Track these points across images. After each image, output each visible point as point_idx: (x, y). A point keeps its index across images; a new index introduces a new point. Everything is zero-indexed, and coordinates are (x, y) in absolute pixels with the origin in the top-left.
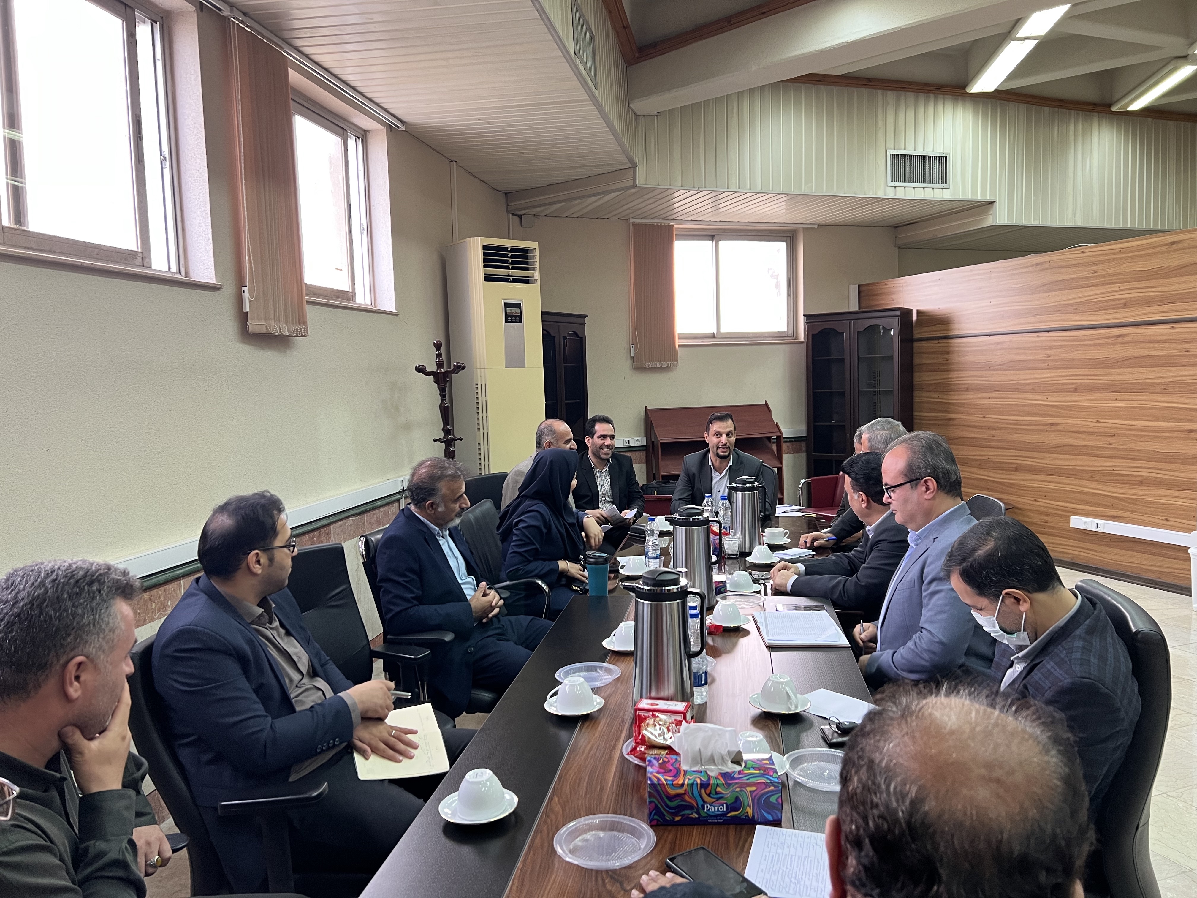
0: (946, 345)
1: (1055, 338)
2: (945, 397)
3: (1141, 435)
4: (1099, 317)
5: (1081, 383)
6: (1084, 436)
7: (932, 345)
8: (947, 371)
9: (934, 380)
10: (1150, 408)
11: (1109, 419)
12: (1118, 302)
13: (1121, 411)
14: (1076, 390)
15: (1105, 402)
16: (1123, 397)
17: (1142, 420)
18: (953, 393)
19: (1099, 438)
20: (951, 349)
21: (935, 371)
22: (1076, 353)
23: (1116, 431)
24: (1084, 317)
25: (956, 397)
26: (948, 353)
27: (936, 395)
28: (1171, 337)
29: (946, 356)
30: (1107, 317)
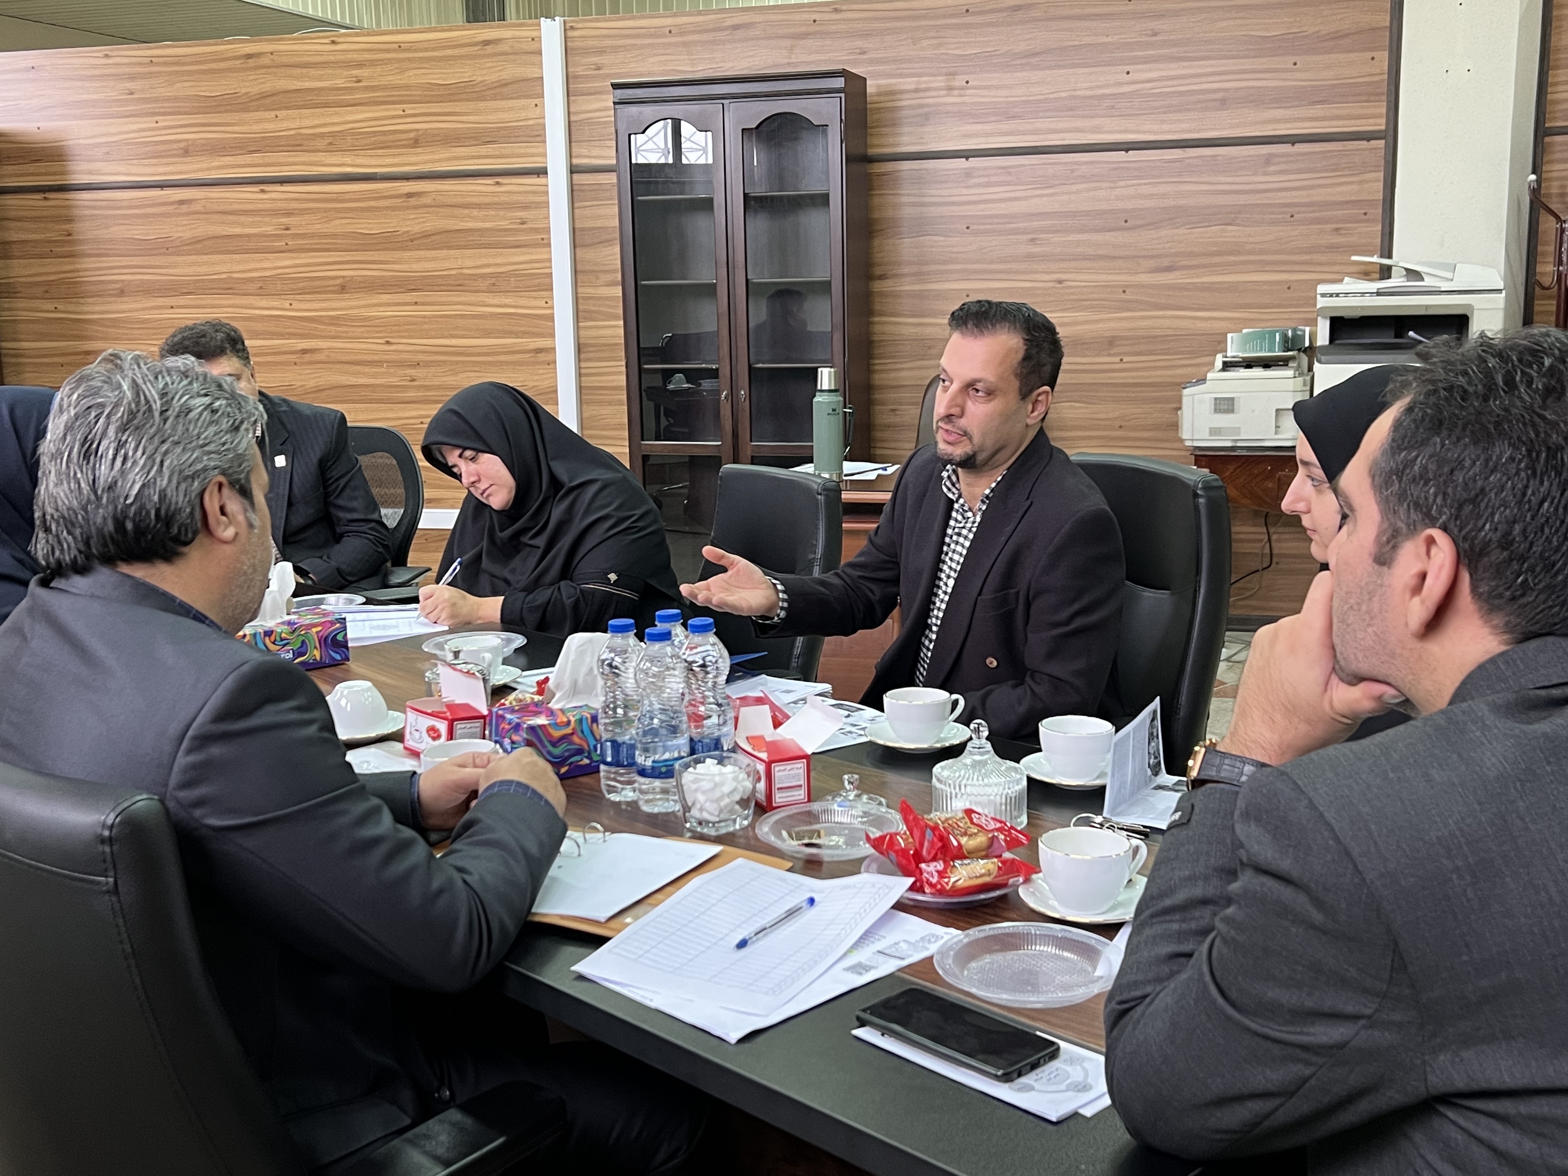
0: (67, 203)
1: (297, 195)
2: (71, 308)
3: (463, 362)
4: (373, 161)
5: (352, 277)
6: (366, 369)
7: (31, 203)
8: (72, 255)
9: (40, 274)
10: (474, 317)
11: (405, 337)
12: (404, 136)
13: (425, 323)
14: (343, 289)
15: (396, 308)
16: (427, 299)
17: (463, 337)
18: (90, 300)
19: (392, 370)
20: (76, 212)
21: (41, 256)
22: (338, 222)
23: (421, 357)
24: (348, 160)
25: (97, 308)
26: (69, 220)
27: (51, 307)
28: (496, 199)
29: (66, 226)
30: (388, 161)
